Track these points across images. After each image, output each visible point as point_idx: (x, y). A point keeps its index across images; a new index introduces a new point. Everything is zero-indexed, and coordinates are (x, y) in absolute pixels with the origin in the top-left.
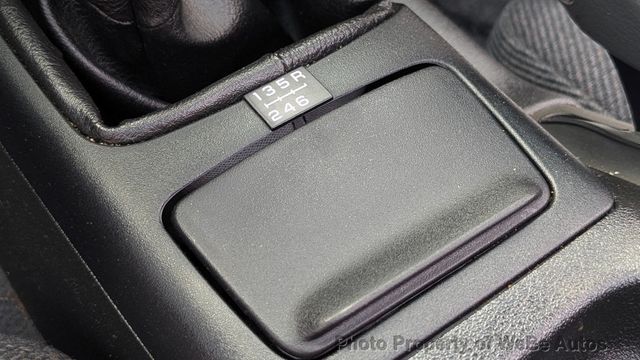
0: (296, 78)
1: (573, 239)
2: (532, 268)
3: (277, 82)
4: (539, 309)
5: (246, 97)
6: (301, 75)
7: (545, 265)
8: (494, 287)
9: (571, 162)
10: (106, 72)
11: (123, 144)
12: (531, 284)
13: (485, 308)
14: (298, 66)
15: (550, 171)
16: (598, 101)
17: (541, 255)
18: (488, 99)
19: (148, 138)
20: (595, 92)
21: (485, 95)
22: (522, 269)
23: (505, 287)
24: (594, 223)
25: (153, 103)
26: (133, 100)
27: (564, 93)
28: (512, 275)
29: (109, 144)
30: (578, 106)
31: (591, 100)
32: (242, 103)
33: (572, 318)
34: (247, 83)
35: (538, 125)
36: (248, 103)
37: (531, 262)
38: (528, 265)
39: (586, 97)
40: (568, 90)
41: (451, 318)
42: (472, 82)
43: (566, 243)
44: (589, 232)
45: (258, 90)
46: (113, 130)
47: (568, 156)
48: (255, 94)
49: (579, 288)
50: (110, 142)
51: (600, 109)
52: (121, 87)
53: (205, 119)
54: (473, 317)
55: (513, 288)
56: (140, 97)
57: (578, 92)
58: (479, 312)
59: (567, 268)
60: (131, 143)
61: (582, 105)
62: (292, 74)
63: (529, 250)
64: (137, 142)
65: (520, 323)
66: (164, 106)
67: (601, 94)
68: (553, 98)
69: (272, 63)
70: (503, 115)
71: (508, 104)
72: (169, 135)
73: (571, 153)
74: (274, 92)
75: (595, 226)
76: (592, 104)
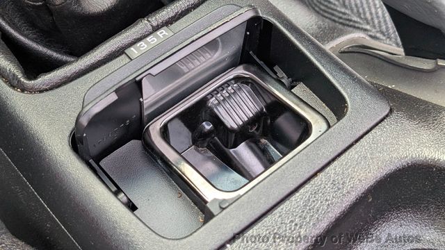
0: (161, 35)
1: (361, 137)
2: (333, 160)
3: (148, 39)
4: (339, 189)
5: (126, 51)
6: (164, 33)
7: (343, 157)
8: (307, 176)
9: (359, 82)
10: (29, 39)
11: (41, 91)
12: (333, 172)
13: (302, 191)
14: (162, 26)
15: (344, 89)
16: (382, 33)
17: (340, 151)
18: (298, 40)
19: (58, 86)
20: (380, 27)
21: (296, 38)
22: (326, 161)
23: (315, 175)
24: (377, 124)
25: (65, 58)
26: (50, 57)
27: (358, 28)
28: (320, 167)
29: (31, 92)
30: (368, 38)
31: (377, 32)
32: (124, 56)
33: (363, 193)
34: (126, 41)
35: (335, 57)
36: (128, 56)
37: (333, 156)
38: (330, 158)
39: (374, 30)
40: (361, 26)
41: (278, 200)
42: (287, 29)
43: (357, 141)
44: (372, 132)
45: (135, 46)
46: (33, 82)
47: (357, 78)
48: (132, 49)
49: (367, 172)
50: (32, 91)
51: (384, 38)
52: (41, 48)
53: (98, 69)
54: (293, 198)
55: (321, 175)
56: (55, 55)
57: (368, 27)
58: (297, 194)
59: (358, 158)
60: (46, 90)
61: (371, 36)
62: (158, 33)
63: (331, 147)
64: (51, 89)
65: (326, 200)
66: (73, 60)
67: (384, 28)
68: (350, 33)
69: (142, 26)
70: (310, 52)
71: (313, 43)
72: (73, 83)
73: (359, 75)
74: (146, 46)
75: (377, 127)
76: (378, 35)
